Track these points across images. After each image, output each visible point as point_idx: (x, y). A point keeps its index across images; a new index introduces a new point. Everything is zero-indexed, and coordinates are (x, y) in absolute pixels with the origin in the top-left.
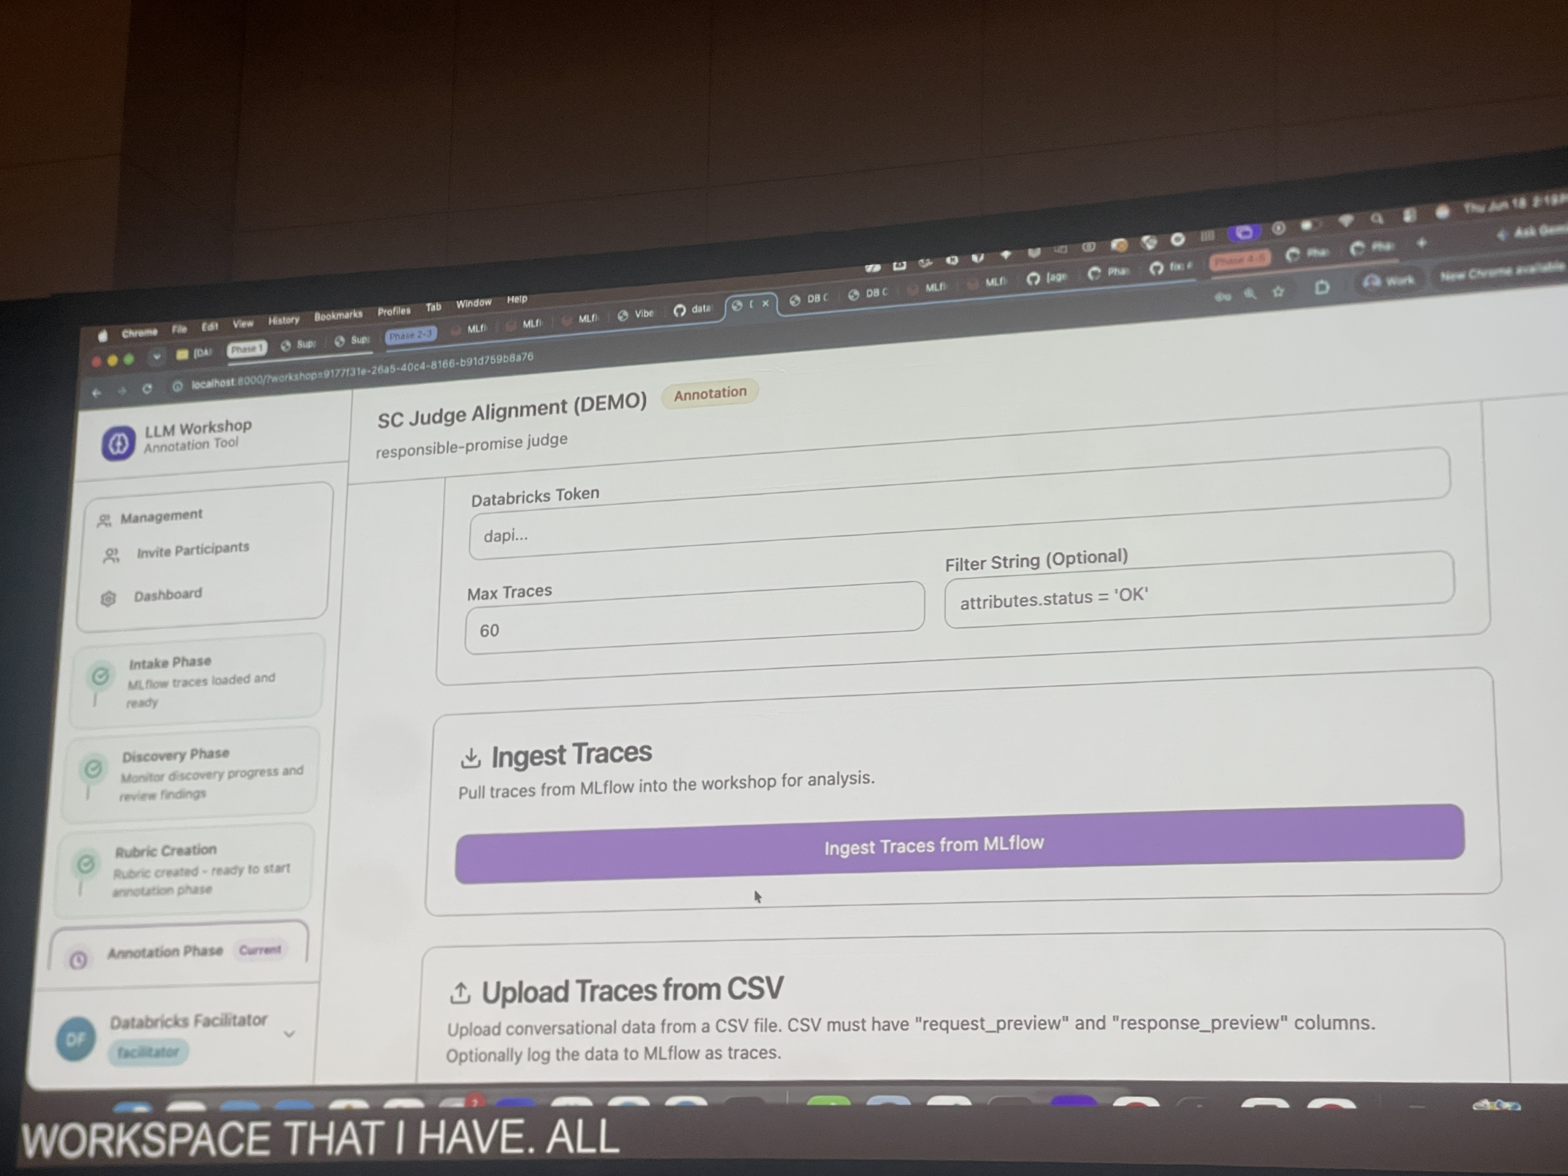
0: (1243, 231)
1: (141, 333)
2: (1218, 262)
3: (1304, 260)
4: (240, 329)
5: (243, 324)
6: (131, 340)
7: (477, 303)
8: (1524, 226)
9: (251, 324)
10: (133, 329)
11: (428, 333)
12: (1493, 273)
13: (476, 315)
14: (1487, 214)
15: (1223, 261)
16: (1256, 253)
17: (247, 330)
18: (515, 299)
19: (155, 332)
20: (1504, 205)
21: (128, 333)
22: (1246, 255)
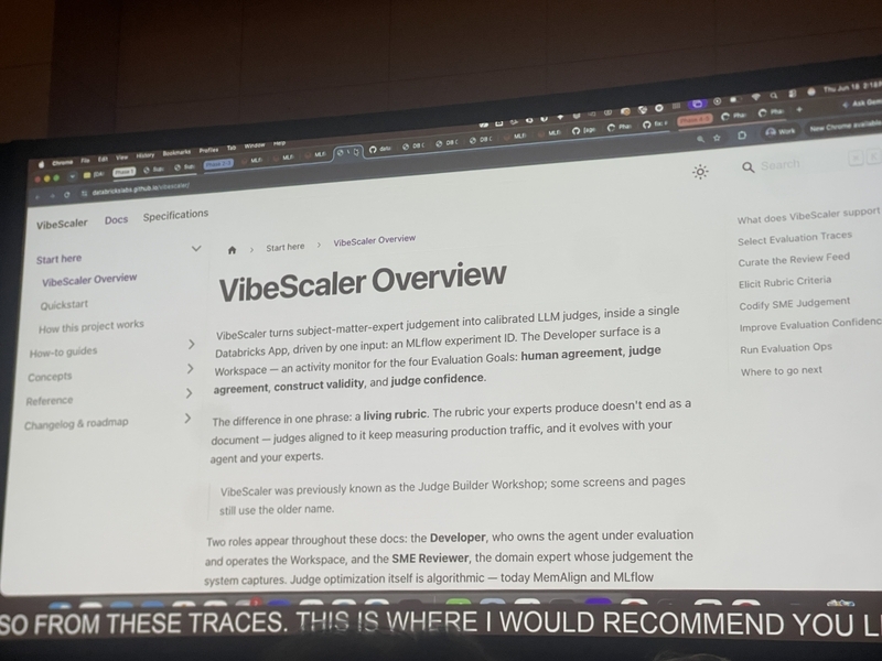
0: (697, 103)
1: (63, 163)
2: (681, 121)
3: (731, 120)
4: (120, 161)
5: (122, 158)
6: (57, 167)
7: (256, 146)
8: (858, 100)
9: (126, 158)
10: (59, 160)
11: (228, 163)
12: (840, 127)
13: (255, 153)
14: (837, 93)
15: (685, 120)
16: (704, 116)
17: (124, 161)
18: (278, 143)
19: (71, 162)
20: (847, 88)
21: (56, 163)
22: (698, 117)
